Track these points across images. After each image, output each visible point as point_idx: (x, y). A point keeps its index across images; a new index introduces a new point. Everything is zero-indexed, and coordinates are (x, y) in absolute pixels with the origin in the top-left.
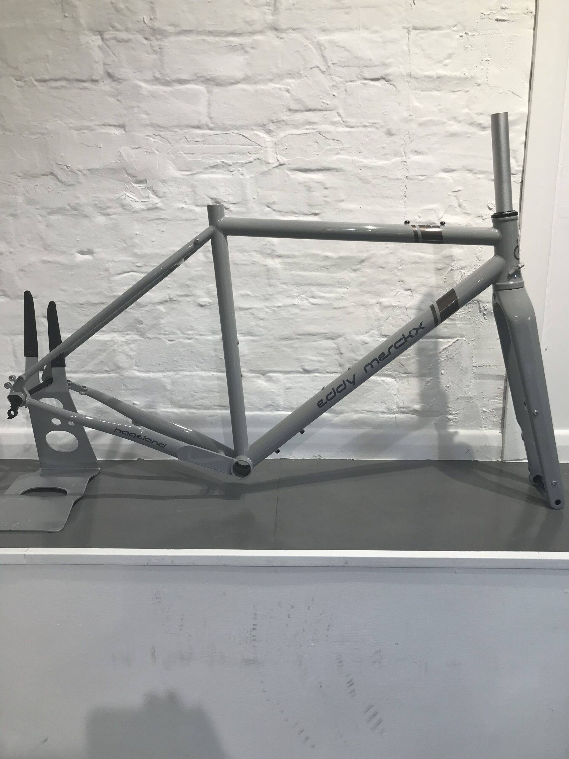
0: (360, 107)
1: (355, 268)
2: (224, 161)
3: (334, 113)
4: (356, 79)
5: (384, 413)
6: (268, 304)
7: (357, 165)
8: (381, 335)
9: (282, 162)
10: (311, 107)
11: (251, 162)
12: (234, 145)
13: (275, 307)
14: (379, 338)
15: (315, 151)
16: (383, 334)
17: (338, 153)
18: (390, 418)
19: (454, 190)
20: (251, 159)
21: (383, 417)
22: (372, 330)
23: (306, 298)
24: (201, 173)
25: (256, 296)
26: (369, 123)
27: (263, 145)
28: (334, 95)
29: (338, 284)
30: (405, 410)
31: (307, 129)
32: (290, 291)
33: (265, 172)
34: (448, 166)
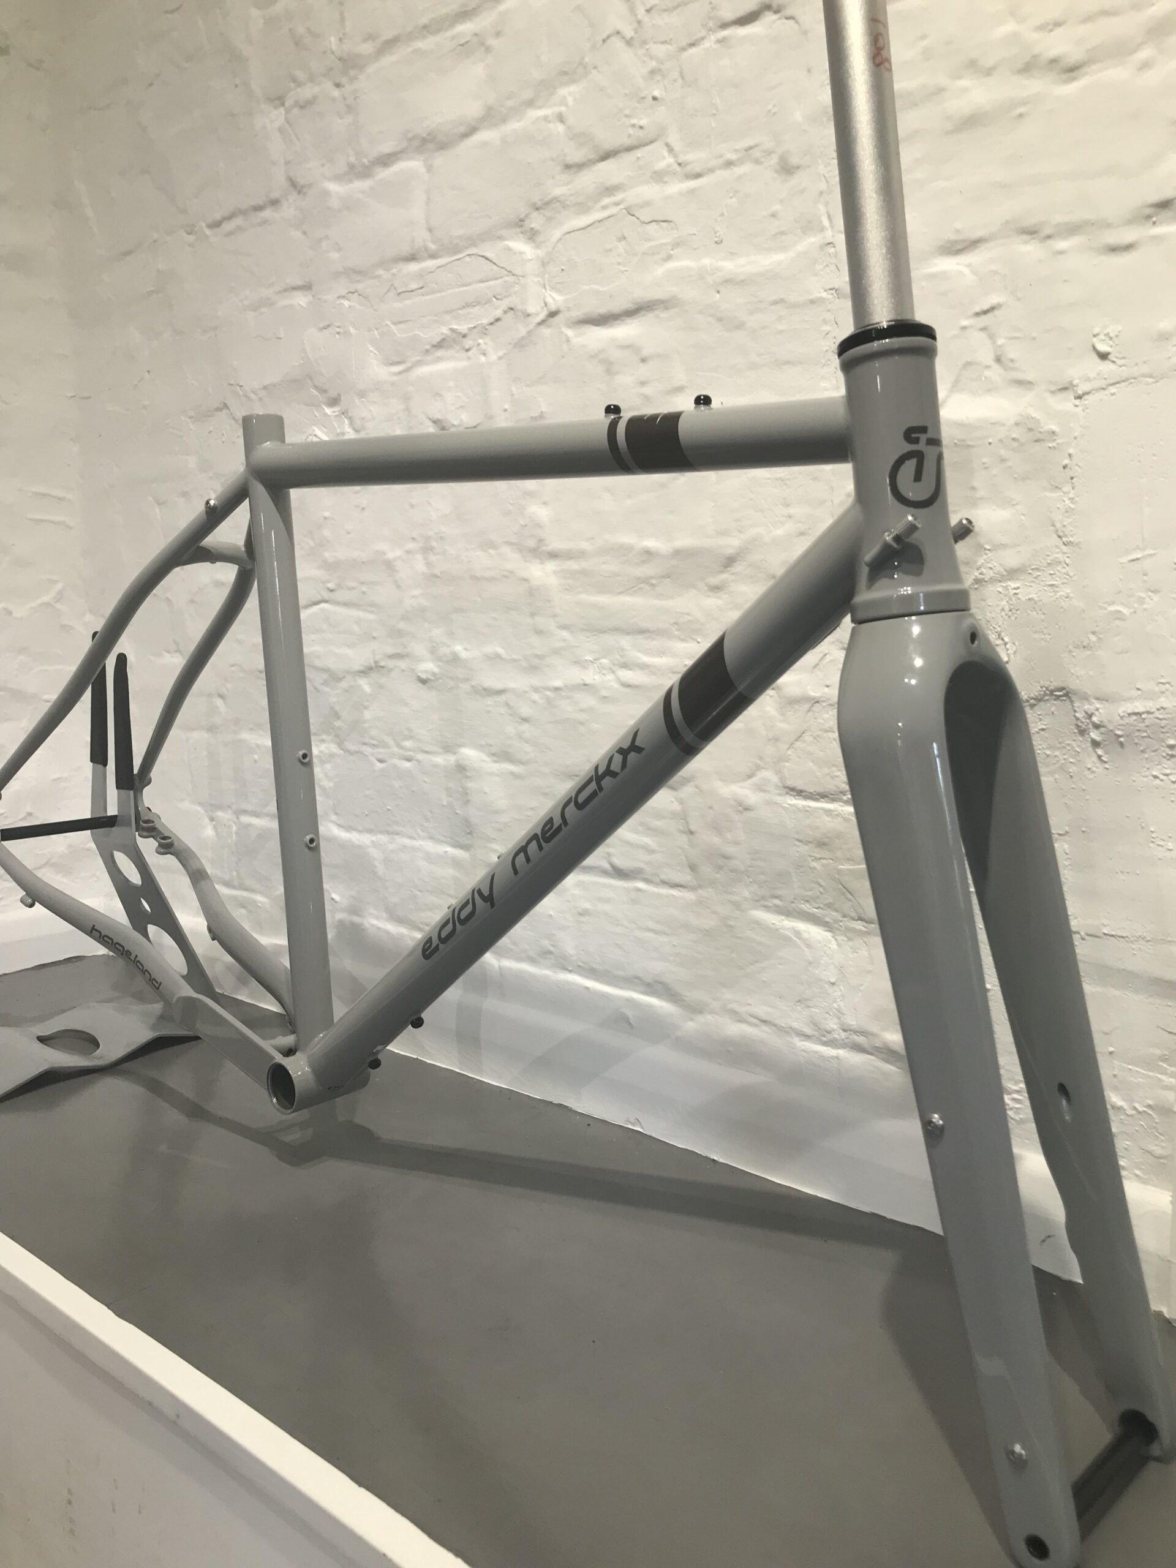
0: (714, 112)
1: (714, 581)
2: (455, 327)
3: (658, 147)
4: (703, 33)
5: (807, 1037)
6: (536, 681)
7: (710, 279)
8: (785, 787)
9: (553, 307)
10: (608, 146)
11: (498, 320)
12: (469, 284)
13: (548, 689)
14: (779, 795)
15: (619, 263)
16: (790, 783)
17: (669, 258)
18: (822, 1057)
19: (978, 309)
20: (498, 313)
21: (803, 1051)
22: (763, 770)
23: (611, 669)
24: (419, 363)
25: (515, 660)
26: (736, 151)
27: (518, 271)
28: (655, 99)
29: (677, 630)
30: (860, 1039)
31: (604, 208)
32: (577, 647)
33: (523, 338)
34: (958, 231)
